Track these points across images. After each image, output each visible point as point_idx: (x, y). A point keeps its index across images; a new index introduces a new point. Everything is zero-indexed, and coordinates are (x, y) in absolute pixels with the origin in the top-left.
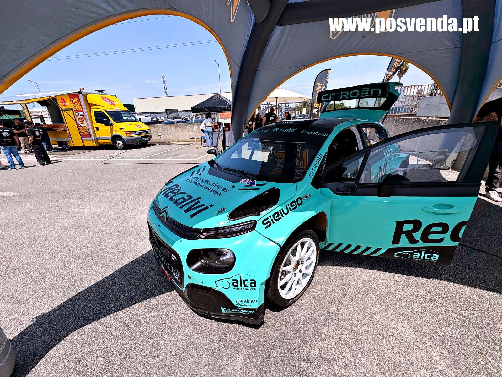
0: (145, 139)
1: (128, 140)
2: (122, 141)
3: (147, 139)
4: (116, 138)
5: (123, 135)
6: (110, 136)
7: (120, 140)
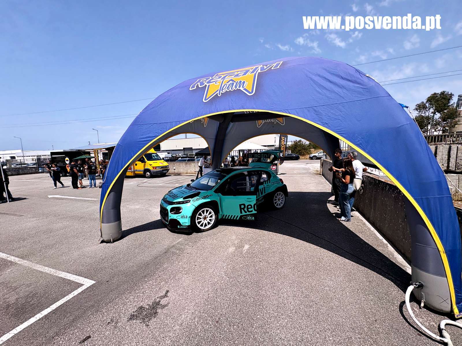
0: (164, 172)
1: (154, 172)
2: (149, 173)
3: (166, 171)
4: (146, 170)
5: (151, 169)
6: (143, 169)
7: (149, 172)
